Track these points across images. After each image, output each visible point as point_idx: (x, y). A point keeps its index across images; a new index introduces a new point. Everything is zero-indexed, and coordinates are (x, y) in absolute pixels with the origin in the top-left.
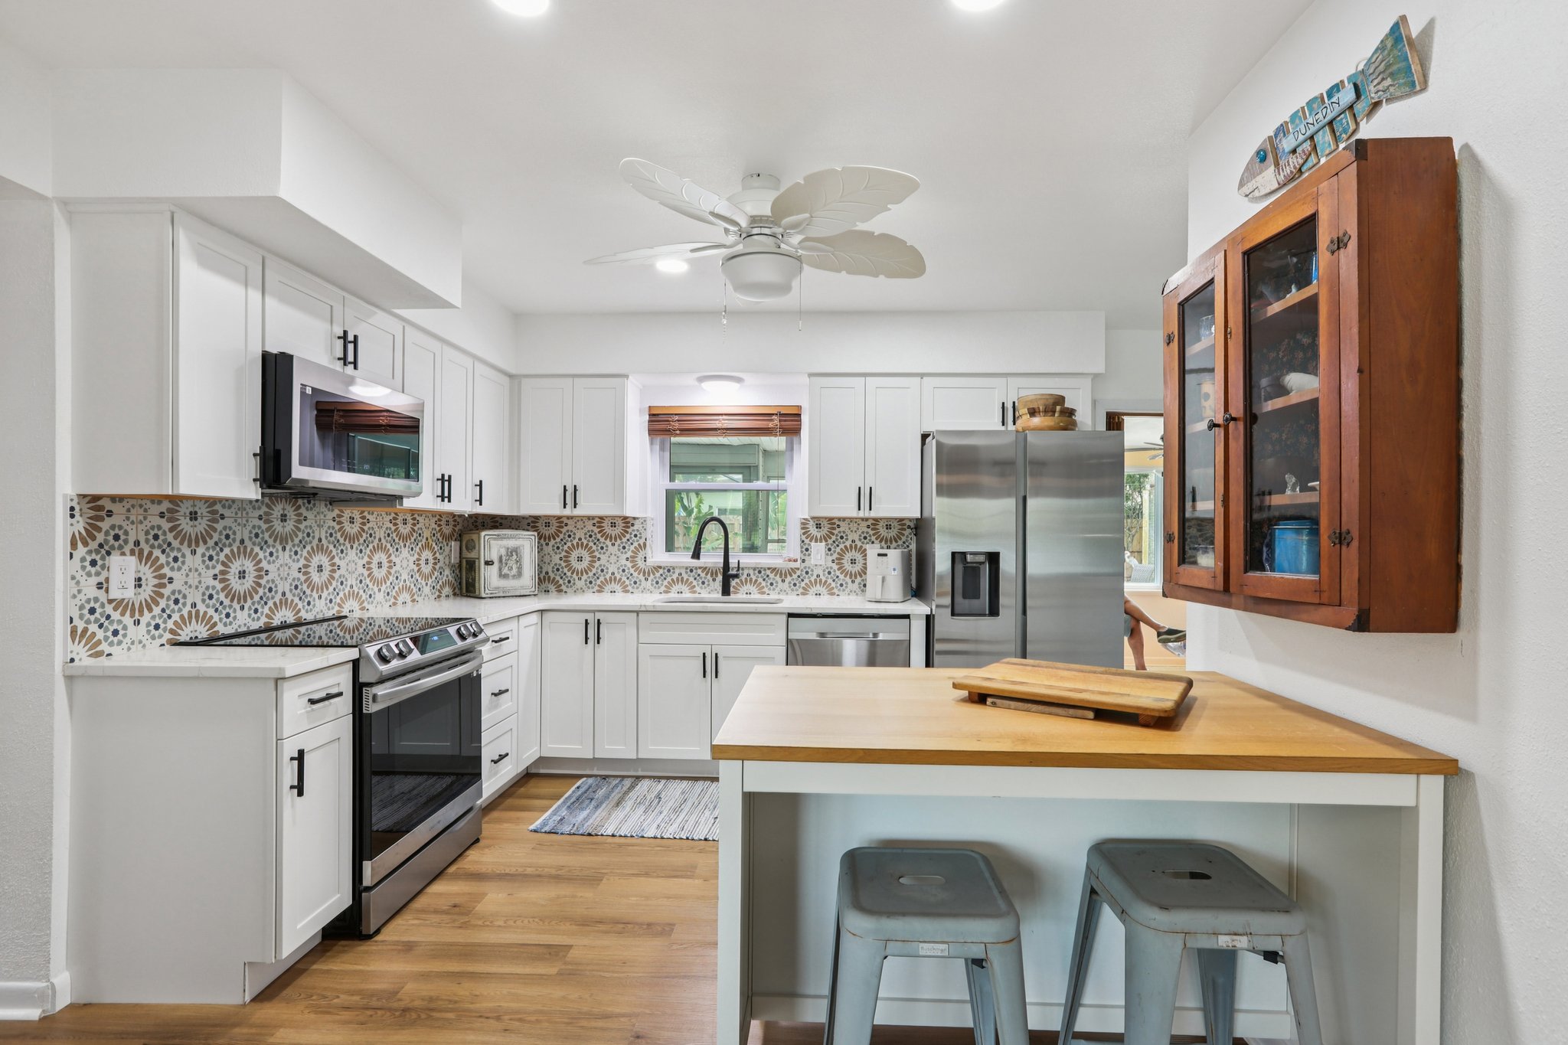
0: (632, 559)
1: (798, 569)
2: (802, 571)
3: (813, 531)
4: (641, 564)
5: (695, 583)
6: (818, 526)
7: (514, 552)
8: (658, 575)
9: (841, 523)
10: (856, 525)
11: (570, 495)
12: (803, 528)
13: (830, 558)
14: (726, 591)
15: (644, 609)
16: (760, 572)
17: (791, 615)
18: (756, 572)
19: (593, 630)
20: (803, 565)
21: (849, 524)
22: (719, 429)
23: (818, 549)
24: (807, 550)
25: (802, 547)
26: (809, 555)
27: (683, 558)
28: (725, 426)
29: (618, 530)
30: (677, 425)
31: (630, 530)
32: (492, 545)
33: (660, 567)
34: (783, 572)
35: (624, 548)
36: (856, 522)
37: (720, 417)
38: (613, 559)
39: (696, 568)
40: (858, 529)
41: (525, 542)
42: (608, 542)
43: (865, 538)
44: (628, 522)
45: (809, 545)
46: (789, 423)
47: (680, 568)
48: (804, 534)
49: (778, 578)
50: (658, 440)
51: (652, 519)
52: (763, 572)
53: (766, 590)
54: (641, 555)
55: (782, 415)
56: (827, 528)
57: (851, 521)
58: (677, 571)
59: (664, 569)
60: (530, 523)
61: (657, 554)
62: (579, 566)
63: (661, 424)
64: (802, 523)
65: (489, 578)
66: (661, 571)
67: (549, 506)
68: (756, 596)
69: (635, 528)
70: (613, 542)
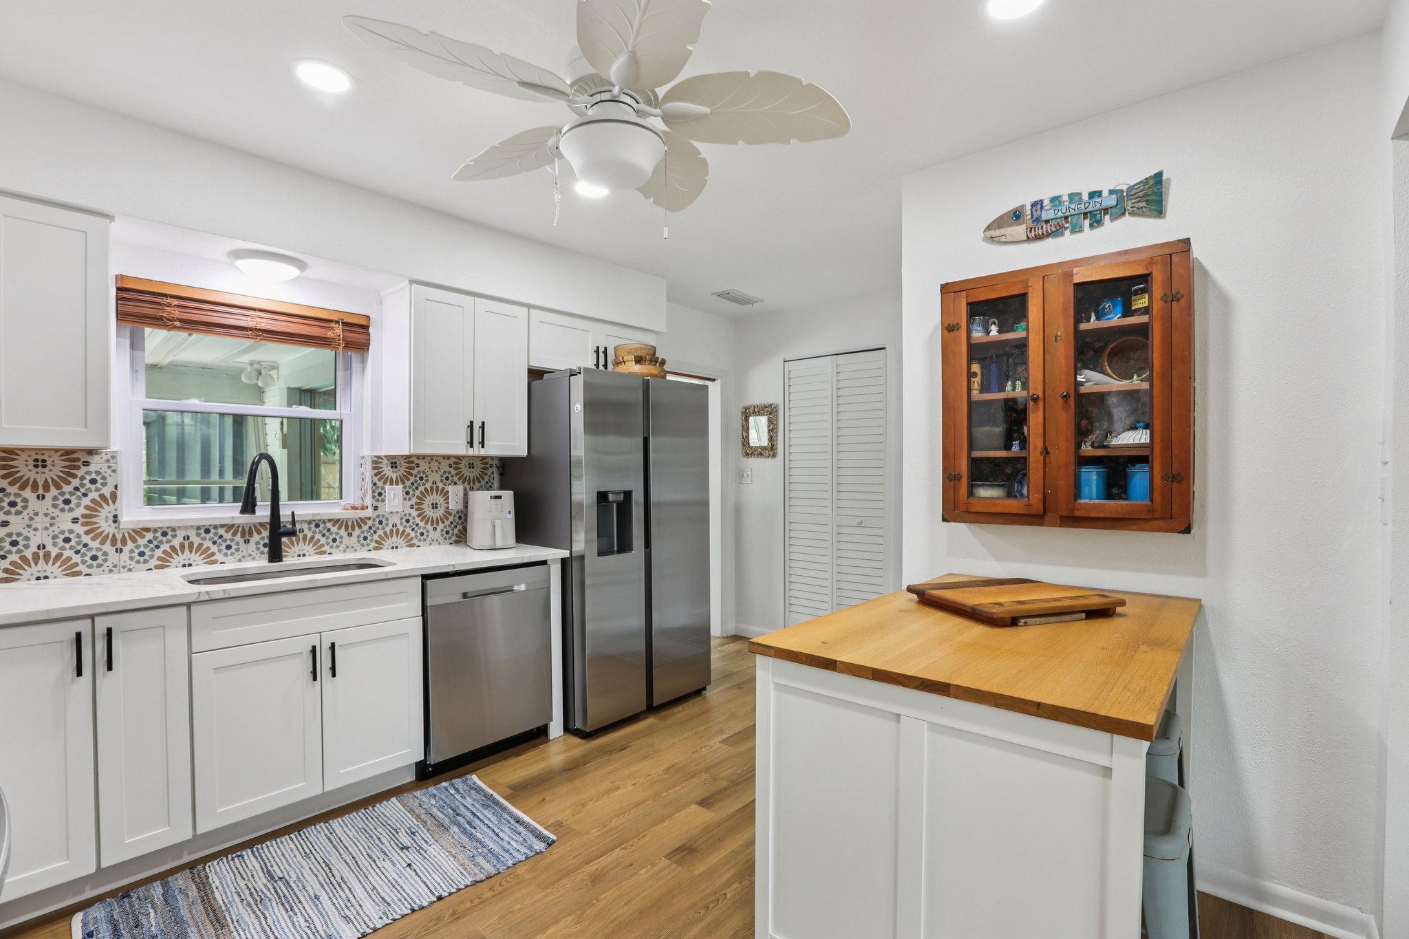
0: (88, 520)
1: (369, 518)
2: (374, 520)
3: (388, 471)
4: (106, 527)
5: (214, 548)
6: (394, 465)
8: (142, 542)
9: (420, 462)
10: (437, 464)
12: (374, 468)
13: (408, 503)
14: (275, 554)
16: (317, 526)
17: (425, 577)
18: (313, 526)
20: (377, 513)
21: (429, 463)
22: (251, 329)
23: (395, 497)
24: (380, 494)
25: (374, 492)
26: (383, 501)
28: (259, 326)
29: (54, 470)
30: (176, 313)
31: (80, 473)
33: (148, 530)
34: (350, 524)
35: (67, 502)
36: (437, 461)
37: (251, 313)
38: (40, 522)
39: (216, 527)
40: (439, 468)
42: (28, 493)
43: (447, 478)
45: (383, 488)
46: (351, 335)
47: (186, 528)
48: (376, 475)
49: (343, 532)
50: (128, 327)
51: (124, 454)
52: (322, 526)
53: (326, 548)
54: (106, 511)
55: (345, 324)
56: (404, 467)
57: (432, 460)
58: (181, 534)
59: (155, 531)
61: (137, 510)
63: (140, 306)
64: (374, 462)
66: (149, 536)
68: (313, 559)
69: (92, 468)
70: (41, 494)
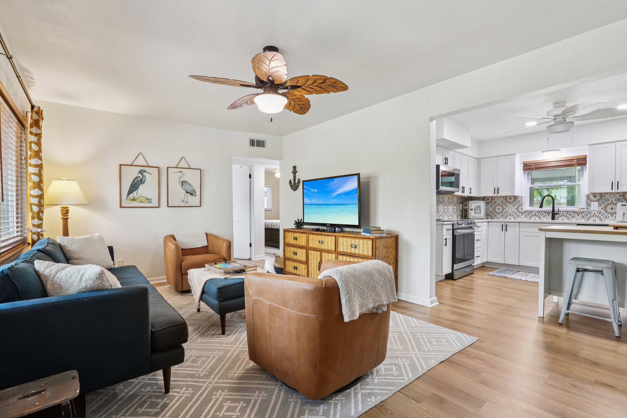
0: (518, 208)
1: (585, 211)
2: (587, 212)
3: (592, 197)
4: (520, 210)
5: (541, 216)
6: (595, 196)
7: (479, 207)
8: (526, 214)
9: (606, 195)
11: (497, 190)
12: (587, 197)
13: (600, 208)
14: (553, 218)
15: (522, 222)
16: (568, 213)
18: (566, 212)
19: (504, 228)
20: (587, 210)
21: (610, 195)
22: (551, 166)
23: (595, 206)
24: (589, 205)
25: (587, 204)
26: (590, 207)
27: (536, 208)
28: (553, 165)
29: (512, 200)
30: (534, 167)
31: (516, 200)
32: (472, 205)
33: (527, 211)
34: (578, 213)
35: (514, 205)
36: (613, 194)
37: (551, 163)
38: (510, 209)
39: (541, 211)
40: (614, 197)
41: (482, 204)
42: (509, 204)
43: (618, 200)
44: (515, 197)
45: (590, 203)
46: (582, 162)
47: (535, 211)
48: (588, 199)
49: (576, 215)
50: (527, 172)
51: (525, 197)
52: (569, 213)
53: (570, 218)
54: (520, 207)
55: (577, 159)
56: (600, 197)
57: (611, 194)
58: (534, 213)
59: (529, 212)
60: (483, 199)
61: (526, 207)
62: (499, 211)
63: (528, 167)
64: (587, 196)
65: (472, 214)
66: (528, 212)
67: (490, 193)
68: (566, 220)
69: (518, 199)
70: (510, 203)
